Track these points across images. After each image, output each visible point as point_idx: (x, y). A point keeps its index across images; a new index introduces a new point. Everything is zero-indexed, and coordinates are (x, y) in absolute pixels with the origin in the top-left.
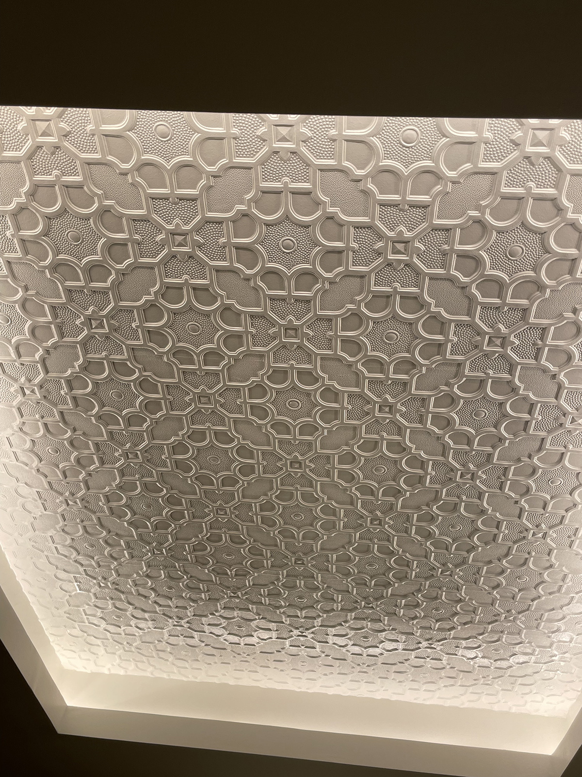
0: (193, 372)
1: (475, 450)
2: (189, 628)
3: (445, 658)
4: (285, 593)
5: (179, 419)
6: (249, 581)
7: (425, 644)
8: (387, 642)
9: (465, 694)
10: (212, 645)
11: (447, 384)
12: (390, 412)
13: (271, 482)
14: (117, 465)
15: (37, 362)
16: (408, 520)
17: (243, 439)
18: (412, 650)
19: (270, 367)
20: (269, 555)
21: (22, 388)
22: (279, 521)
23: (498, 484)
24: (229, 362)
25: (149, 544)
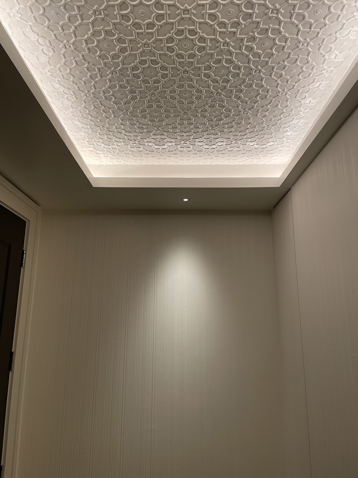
0: (142, 33)
1: (261, 60)
2: (139, 144)
3: (241, 146)
4: (179, 127)
5: (135, 55)
6: (164, 123)
7: (234, 142)
8: (219, 142)
9: (248, 159)
10: (148, 150)
11: (253, 32)
12: (227, 46)
13: (175, 80)
14: (108, 77)
15: (72, 33)
16: (231, 92)
17: (163, 63)
18: (229, 145)
19: (176, 29)
20: (173, 112)
21: (65, 45)
22: (178, 97)
23: (269, 74)
24: (158, 28)
25: (122, 111)
